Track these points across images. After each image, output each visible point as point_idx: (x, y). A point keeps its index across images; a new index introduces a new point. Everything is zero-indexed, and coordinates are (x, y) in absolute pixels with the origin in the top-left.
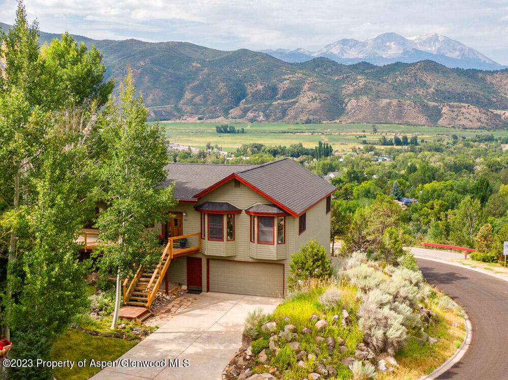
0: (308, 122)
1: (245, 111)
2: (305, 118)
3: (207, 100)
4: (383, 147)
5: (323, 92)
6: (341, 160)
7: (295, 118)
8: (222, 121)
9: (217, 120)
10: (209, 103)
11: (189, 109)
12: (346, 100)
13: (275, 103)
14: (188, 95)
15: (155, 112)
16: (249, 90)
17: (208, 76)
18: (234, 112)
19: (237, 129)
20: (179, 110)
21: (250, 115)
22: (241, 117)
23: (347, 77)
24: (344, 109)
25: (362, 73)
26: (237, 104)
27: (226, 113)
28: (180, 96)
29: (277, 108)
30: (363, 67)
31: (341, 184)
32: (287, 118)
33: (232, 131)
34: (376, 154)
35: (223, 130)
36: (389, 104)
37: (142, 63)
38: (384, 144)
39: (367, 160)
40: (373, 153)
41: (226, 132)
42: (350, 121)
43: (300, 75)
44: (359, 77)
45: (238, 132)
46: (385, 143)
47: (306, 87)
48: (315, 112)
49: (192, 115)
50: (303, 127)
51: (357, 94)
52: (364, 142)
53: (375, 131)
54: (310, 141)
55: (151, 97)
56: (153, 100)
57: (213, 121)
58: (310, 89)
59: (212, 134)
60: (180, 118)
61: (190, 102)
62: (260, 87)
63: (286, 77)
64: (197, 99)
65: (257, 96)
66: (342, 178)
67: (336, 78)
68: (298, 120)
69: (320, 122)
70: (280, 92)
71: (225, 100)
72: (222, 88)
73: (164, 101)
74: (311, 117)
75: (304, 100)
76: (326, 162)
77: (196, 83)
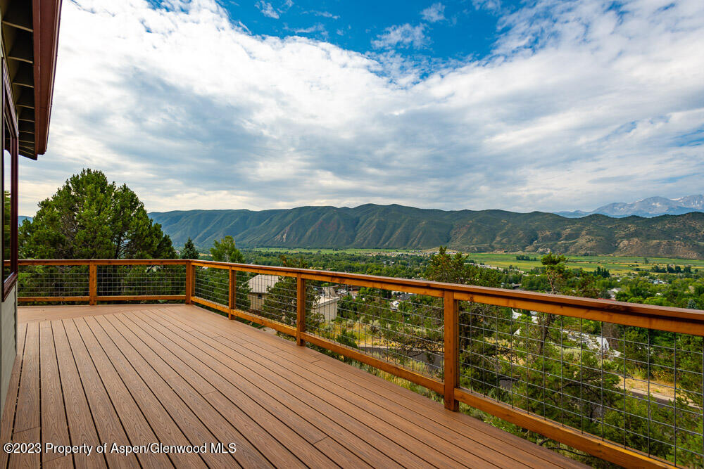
0: (586, 255)
1: (537, 248)
2: (584, 252)
3: (511, 241)
4: (656, 274)
5: (599, 236)
6: (618, 281)
7: (575, 252)
8: (520, 253)
9: (517, 253)
10: (512, 243)
11: (498, 246)
12: (619, 241)
13: (559, 243)
14: (498, 239)
15: (477, 248)
16: (540, 235)
17: (512, 227)
18: (529, 248)
19: (531, 258)
20: (492, 247)
21: (541, 250)
22: (533, 251)
23: (619, 226)
24: (617, 247)
25: (633, 223)
26: (531, 243)
27: (523, 249)
28: (494, 239)
29: (561, 246)
30: (634, 219)
31: (626, 298)
32: (568, 252)
33: (528, 259)
34: (651, 278)
35: (520, 259)
36: (659, 243)
37: (471, 222)
38: (657, 272)
39: (645, 281)
40: (648, 277)
41: (523, 259)
42: (623, 255)
43: (579, 225)
44: (630, 226)
45: (532, 260)
46: (657, 270)
47: (584, 233)
48: (591, 249)
49: (500, 249)
50: (582, 258)
51: (628, 237)
52: (638, 270)
53: (647, 262)
54: (588, 267)
55: (476, 239)
56: (477, 241)
57: (514, 253)
58: (587, 234)
59: (514, 261)
60: (492, 251)
61: (499, 242)
62: (548, 233)
63: (568, 227)
64: (504, 241)
65: (545, 239)
66: (627, 293)
67: (609, 227)
68: (578, 253)
69: (596, 255)
70: (564, 236)
71: (523, 241)
72: (521, 234)
73: (482, 242)
74: (588, 252)
75: (582, 241)
76: (606, 281)
77: (504, 231)
